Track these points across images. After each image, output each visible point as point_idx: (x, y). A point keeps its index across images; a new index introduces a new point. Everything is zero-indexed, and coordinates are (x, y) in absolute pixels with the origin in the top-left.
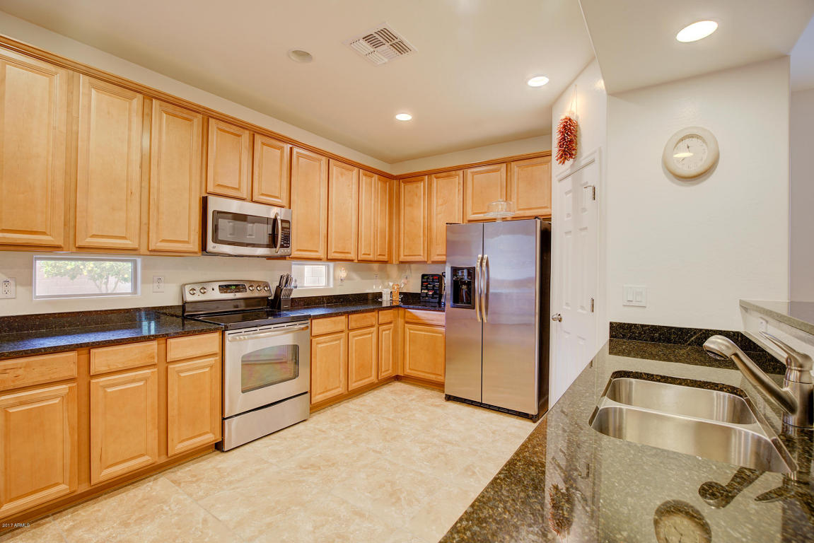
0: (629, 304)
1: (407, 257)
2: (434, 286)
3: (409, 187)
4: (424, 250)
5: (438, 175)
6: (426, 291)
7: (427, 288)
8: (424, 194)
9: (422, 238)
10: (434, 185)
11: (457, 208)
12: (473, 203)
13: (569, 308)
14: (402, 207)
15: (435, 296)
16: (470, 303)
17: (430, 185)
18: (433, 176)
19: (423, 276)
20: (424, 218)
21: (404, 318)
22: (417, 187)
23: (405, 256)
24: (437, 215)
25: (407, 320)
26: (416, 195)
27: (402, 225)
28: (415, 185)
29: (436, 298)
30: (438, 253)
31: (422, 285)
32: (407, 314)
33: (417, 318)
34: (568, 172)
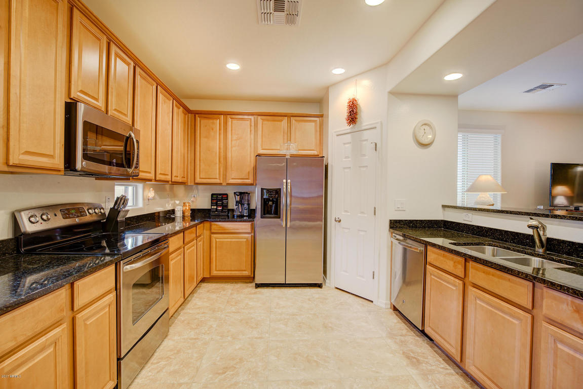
0: (398, 210)
1: (203, 180)
2: (223, 203)
3: (204, 122)
4: (219, 174)
5: (234, 116)
6: (215, 207)
7: (217, 205)
8: (220, 129)
9: (218, 165)
10: (229, 123)
11: (249, 144)
12: (262, 141)
13: (349, 214)
14: (198, 138)
15: (224, 210)
16: (277, 214)
17: (226, 123)
18: (228, 116)
19: (212, 195)
20: (220, 148)
21: (211, 229)
22: (213, 123)
23: (200, 178)
24: (232, 148)
25: (213, 231)
26: (213, 129)
27: (198, 153)
28: (211, 121)
29: (225, 212)
30: (233, 177)
31: (212, 203)
32: (213, 227)
33: (224, 229)
34: (349, 131)
